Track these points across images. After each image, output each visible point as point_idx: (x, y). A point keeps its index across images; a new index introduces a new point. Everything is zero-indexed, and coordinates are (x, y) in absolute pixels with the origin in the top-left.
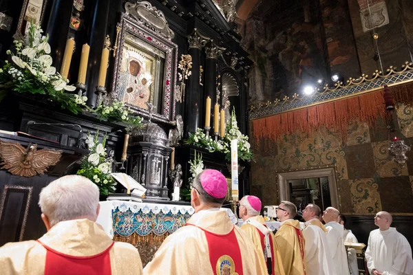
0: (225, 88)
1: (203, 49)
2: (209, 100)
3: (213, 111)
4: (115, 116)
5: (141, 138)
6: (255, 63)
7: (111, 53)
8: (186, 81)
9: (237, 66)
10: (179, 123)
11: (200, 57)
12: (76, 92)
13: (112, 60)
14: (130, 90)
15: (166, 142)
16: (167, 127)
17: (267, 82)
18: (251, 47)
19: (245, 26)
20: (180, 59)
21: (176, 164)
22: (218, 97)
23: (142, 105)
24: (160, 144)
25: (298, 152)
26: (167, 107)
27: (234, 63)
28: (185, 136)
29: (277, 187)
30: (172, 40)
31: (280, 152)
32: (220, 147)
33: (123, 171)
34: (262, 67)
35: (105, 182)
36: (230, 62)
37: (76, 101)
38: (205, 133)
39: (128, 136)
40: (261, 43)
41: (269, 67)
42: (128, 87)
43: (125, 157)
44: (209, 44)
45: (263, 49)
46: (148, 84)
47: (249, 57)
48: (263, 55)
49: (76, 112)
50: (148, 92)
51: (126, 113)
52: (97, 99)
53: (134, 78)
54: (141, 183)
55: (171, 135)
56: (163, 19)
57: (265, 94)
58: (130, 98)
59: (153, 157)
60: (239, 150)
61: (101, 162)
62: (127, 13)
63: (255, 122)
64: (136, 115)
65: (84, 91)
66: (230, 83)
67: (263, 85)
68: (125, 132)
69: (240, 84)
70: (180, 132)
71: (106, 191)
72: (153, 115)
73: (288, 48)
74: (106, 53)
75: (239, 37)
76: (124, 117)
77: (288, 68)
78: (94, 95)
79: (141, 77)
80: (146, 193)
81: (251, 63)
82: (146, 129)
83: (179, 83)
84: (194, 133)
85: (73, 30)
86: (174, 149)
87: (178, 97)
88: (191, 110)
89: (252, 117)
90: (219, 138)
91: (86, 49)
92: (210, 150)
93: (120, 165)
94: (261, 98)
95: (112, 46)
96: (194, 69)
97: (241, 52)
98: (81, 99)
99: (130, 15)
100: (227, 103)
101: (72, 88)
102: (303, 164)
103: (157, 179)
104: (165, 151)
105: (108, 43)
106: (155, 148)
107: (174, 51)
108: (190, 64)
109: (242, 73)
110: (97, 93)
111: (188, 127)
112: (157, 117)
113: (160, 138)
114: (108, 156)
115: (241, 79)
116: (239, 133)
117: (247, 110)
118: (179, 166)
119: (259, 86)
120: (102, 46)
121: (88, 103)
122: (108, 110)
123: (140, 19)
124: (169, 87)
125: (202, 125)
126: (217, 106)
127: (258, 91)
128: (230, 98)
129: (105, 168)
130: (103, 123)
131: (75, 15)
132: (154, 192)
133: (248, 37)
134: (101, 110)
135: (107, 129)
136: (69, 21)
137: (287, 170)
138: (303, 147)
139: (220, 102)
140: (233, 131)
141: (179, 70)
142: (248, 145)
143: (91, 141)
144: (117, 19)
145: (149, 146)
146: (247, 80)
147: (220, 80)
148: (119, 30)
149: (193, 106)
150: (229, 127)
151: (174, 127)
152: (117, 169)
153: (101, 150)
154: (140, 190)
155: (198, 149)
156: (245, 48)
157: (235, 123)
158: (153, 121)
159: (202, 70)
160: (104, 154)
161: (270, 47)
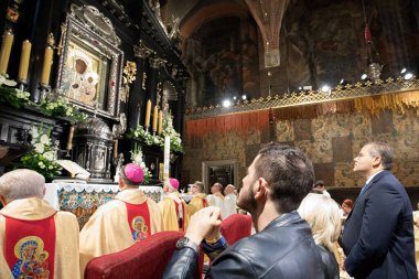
0: (166, 93)
1: (147, 59)
2: (149, 103)
3: (152, 112)
4: (60, 111)
5: (86, 131)
6: (192, 75)
7: (56, 51)
8: (130, 85)
9: (177, 76)
10: (122, 119)
11: (144, 66)
12: (18, 86)
13: (56, 58)
14: (76, 86)
15: (109, 136)
16: (111, 123)
17: (200, 93)
18: (190, 61)
19: (186, 44)
20: (125, 65)
21: (119, 153)
22: (158, 100)
23: (88, 102)
24: (104, 136)
25: (216, 147)
26: (112, 105)
27: (174, 73)
28: (128, 131)
29: (201, 171)
30: (119, 47)
31: (204, 146)
32: (156, 141)
33: (68, 159)
34: (197, 80)
35: (51, 167)
36: (171, 72)
37: (18, 95)
38: (145, 129)
39: (73, 129)
40: (198, 59)
41: (202, 80)
42: (73, 83)
43: (70, 146)
44: (152, 55)
45: (198, 65)
46: (95, 82)
47: (188, 71)
48: (199, 70)
49: (18, 106)
50: (94, 89)
51: (70, 110)
52: (40, 95)
53: (80, 76)
54: (85, 168)
55: (114, 129)
56: (110, 26)
57: (198, 101)
58: (76, 94)
59: (97, 147)
60: (172, 144)
61: (46, 151)
62: (73, 14)
63: (188, 123)
64: (81, 110)
65: (25, 86)
66: (170, 89)
67: (197, 95)
68: (70, 125)
69: (179, 92)
70: (123, 127)
71: (52, 175)
72: (99, 111)
73: (217, 68)
74: (50, 52)
75: (180, 52)
76: (68, 114)
77: (216, 83)
78: (37, 92)
79: (87, 75)
80: (90, 177)
81: (188, 75)
82: (91, 123)
83: (123, 85)
84: (135, 129)
85: (10, 22)
86: (117, 141)
87: (123, 97)
88: (133, 109)
89: (187, 118)
90: (157, 134)
91: (27, 46)
92: (149, 143)
93: (65, 153)
94: (195, 104)
95: (57, 44)
96: (139, 75)
97: (181, 66)
98: (22, 94)
99: (76, 17)
100: (166, 106)
101: (12, 83)
102: (219, 156)
103: (101, 165)
104: (108, 143)
105: (52, 41)
106: (99, 140)
107: (120, 57)
108: (134, 70)
109: (181, 83)
110: (41, 89)
111: (130, 123)
112: (102, 113)
113: (104, 131)
114: (53, 145)
115: (180, 86)
116: (173, 131)
117: (183, 113)
118: (122, 155)
119: (193, 94)
120: (46, 44)
121: (32, 98)
122: (52, 106)
123: (87, 22)
124: (114, 88)
125: (143, 122)
126: (156, 108)
127: (192, 99)
128: (169, 102)
129: (51, 156)
130: (47, 117)
131: (12, 7)
132: (98, 175)
133: (188, 53)
134: (45, 105)
135: (50, 122)
136: (6, 12)
137: (208, 160)
138: (220, 144)
139: (160, 104)
140: (168, 129)
141: (124, 74)
142: (179, 141)
143: (35, 133)
144: (63, 19)
145: (94, 138)
146: (185, 89)
147: (161, 87)
148: (64, 30)
149: (136, 107)
150: (166, 126)
151: (118, 123)
152: (62, 156)
153: (46, 140)
154: (84, 174)
155: (138, 142)
156: (184, 63)
157: (170, 123)
158: (98, 116)
159: (145, 76)
160: (48, 143)
161: (204, 64)
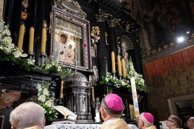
0: (124, 45)
1: (106, 22)
2: (113, 54)
3: (116, 61)
4: (54, 69)
5: (71, 83)
6: (142, 26)
7: (48, 31)
8: (96, 43)
9: (130, 30)
10: (95, 70)
11: (105, 27)
12: (28, 57)
13: (49, 35)
14: (62, 53)
15: (87, 84)
16: (87, 74)
17: (152, 38)
18: (138, 16)
19: (133, 3)
20: (91, 30)
21: (95, 98)
22: (119, 51)
23: (70, 61)
24: (84, 85)
25: (179, 82)
26: (86, 61)
27: (128, 28)
28: (100, 79)
29: (168, 108)
30: (86, 19)
31: (166, 84)
32: (123, 83)
33: (61, 105)
34: (147, 29)
35: (50, 112)
36: (125, 28)
37: (29, 63)
38: (112, 75)
39: (63, 82)
40: (145, 13)
41: (152, 28)
42: (60, 51)
43: (62, 96)
44: (109, 18)
45: (146, 16)
46: (73, 48)
47: (138, 23)
48: (147, 20)
49: (29, 70)
50: (73, 53)
51: (60, 67)
52: (41, 60)
53: (64, 45)
54: (73, 112)
55: (90, 79)
56: (79, 6)
57: (151, 46)
58: (62, 58)
59: (80, 94)
60: (137, 84)
61: (47, 100)
62: (56, 6)
63: (147, 65)
64: (66, 68)
65: (33, 56)
66: (127, 41)
68: (61, 80)
69: (134, 41)
70: (96, 76)
71: (51, 118)
72: (78, 67)
73: (164, 13)
74: (45, 31)
75: (129, 11)
76: (59, 70)
77: (165, 27)
78: (40, 58)
79: (68, 44)
80: (77, 118)
81: (139, 27)
82: (74, 76)
83: (92, 45)
84: (105, 76)
85: (23, 20)
86: (93, 88)
87: (93, 54)
88: (102, 62)
89: (144, 62)
90: (123, 78)
91: (32, 30)
92: (117, 86)
93: (59, 102)
94: (149, 48)
95: (48, 26)
96: (102, 35)
97: (132, 21)
98: (31, 62)
99: (58, 7)
100: (126, 55)
101: (25, 55)
102: (184, 90)
103: (84, 109)
104: (87, 90)
105: (45, 25)
106: (81, 88)
107: (87, 25)
108: (98, 32)
109: (134, 34)
110: (41, 56)
111: (101, 73)
112: (81, 68)
113: (83, 81)
114: (51, 96)
115: (134, 37)
116: (136, 73)
117: (140, 58)
118: (98, 99)
119: (146, 41)
120: (42, 27)
121: (36, 63)
122: (48, 67)
123: (64, 8)
124: (86, 48)
125: (110, 70)
126: (119, 57)
127: (146, 44)
128: (127, 51)
129: (49, 104)
130: (46, 75)
131: (23, 11)
132: (83, 117)
133: (136, 10)
134: (44, 67)
135: (49, 79)
136: (20, 15)
137: (173, 96)
138: (182, 78)
139: (121, 54)
140: (131, 72)
141: (92, 37)
142: (142, 81)
143: (39, 87)
144: (50, 10)
145: (77, 87)
146: (138, 38)
147: (120, 40)
148: (51, 16)
149: (103, 59)
150: (129, 70)
151: (92, 74)
152: (57, 104)
153: (46, 92)
154: (73, 116)
155: (109, 86)
156: (134, 17)
157: (132, 67)
158: (78, 71)
159: (106, 35)
160: (48, 94)
161: (151, 14)
